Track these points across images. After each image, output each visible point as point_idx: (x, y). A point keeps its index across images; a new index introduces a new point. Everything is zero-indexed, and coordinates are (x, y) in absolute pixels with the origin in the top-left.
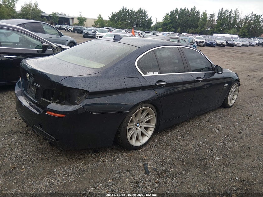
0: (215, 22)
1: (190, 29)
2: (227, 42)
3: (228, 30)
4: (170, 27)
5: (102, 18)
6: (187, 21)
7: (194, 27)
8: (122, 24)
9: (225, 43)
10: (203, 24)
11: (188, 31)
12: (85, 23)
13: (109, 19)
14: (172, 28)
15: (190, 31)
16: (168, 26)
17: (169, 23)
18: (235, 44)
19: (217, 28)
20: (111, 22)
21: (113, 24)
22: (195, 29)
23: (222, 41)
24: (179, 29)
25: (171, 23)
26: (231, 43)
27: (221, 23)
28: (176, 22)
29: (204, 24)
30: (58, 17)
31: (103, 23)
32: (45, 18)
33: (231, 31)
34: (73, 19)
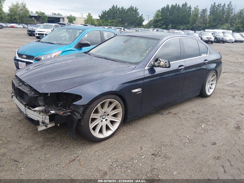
0: (207, 17)
1: (182, 26)
2: (216, 38)
3: (221, 26)
4: (161, 24)
5: (92, 17)
6: (178, 17)
7: (185, 24)
8: (112, 22)
9: (213, 39)
10: (194, 20)
11: (180, 28)
12: (74, 22)
13: (99, 18)
14: (163, 24)
15: (182, 27)
16: (159, 23)
17: (160, 20)
18: (226, 40)
19: (209, 23)
20: (101, 21)
21: (103, 22)
22: (187, 25)
23: (209, 37)
24: (170, 26)
25: (162, 19)
26: (221, 39)
27: (213, 19)
28: (167, 19)
29: (196, 20)
30: (46, 16)
31: (92, 21)
32: (33, 18)
33: (225, 27)
34: (63, 18)
